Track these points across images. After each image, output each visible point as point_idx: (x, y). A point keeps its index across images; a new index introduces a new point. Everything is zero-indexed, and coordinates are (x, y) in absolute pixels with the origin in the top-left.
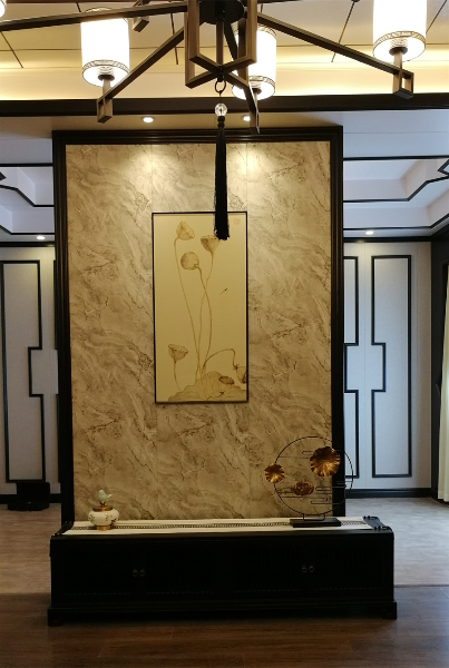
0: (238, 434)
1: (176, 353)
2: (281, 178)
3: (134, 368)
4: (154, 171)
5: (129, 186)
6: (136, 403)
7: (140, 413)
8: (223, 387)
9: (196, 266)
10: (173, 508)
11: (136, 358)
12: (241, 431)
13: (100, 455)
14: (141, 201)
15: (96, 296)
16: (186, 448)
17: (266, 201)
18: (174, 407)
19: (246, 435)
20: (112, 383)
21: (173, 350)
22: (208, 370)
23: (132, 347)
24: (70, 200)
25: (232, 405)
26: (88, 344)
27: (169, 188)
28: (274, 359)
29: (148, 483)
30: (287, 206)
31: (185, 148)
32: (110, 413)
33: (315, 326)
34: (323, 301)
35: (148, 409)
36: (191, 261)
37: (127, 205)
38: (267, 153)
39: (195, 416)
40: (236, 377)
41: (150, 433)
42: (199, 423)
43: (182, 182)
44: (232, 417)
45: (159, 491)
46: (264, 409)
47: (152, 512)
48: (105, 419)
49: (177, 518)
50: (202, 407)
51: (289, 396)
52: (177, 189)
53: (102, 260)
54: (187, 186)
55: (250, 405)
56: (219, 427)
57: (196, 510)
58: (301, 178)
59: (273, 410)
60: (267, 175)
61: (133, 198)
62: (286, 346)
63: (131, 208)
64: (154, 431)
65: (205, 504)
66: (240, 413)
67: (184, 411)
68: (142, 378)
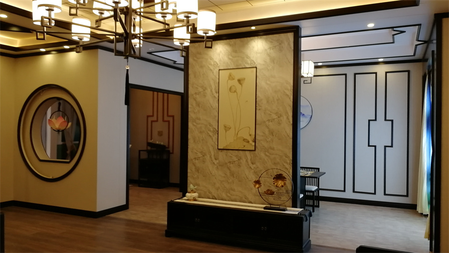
0: (251, 165)
1: (227, 128)
2: (272, 51)
3: (211, 134)
4: (221, 52)
5: (211, 59)
6: (211, 149)
7: (213, 154)
8: (245, 143)
9: (235, 91)
10: (224, 195)
11: (212, 130)
12: (252, 163)
13: (198, 170)
14: (216, 65)
15: (198, 105)
16: (229, 169)
17: (265, 61)
18: (225, 151)
19: (254, 166)
20: (202, 140)
21: (225, 127)
22: (239, 136)
23: (211, 125)
24: (190, 66)
25: (249, 152)
26: (195, 124)
27: (226, 59)
28: (267, 133)
29: (215, 184)
30: (274, 63)
31: (233, 41)
32: (201, 152)
33: (285, 117)
34: (289, 105)
35: (215, 152)
36: (233, 89)
37: (210, 66)
38: (266, 40)
39: (233, 156)
40: (250, 139)
41: (216, 162)
42: (235, 159)
43: (231, 56)
44: (249, 157)
45: (219, 188)
46: (262, 155)
47: (216, 196)
48: (200, 155)
49: (226, 200)
50: (236, 152)
51: (273, 149)
52: (229, 59)
53: (200, 90)
54: (233, 57)
55: (256, 152)
56: (243, 161)
57: (233, 197)
59: (266, 155)
61: (213, 63)
62: (272, 126)
63: (212, 68)
64: (217, 161)
65: (237, 196)
66: (252, 156)
67: (229, 153)
68: (214, 138)
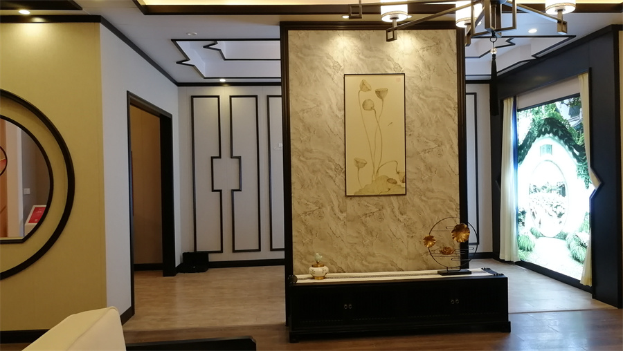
0: (399, 216)
1: (359, 164)
2: (425, 52)
3: (331, 173)
4: (345, 47)
5: (329, 57)
6: (333, 197)
7: (336, 203)
8: (390, 185)
9: (372, 108)
10: (358, 265)
11: (333, 167)
12: (402, 214)
13: (310, 231)
14: (337, 67)
15: (308, 128)
16: (365, 226)
17: (416, 67)
18: (357, 198)
19: (405, 216)
20: (317, 184)
21: (357, 162)
22: (380, 174)
23: (331, 160)
24: (290, 66)
25: (395, 197)
26: (302, 159)
27: (354, 58)
28: (422, 168)
29: (341, 249)
30: (429, 70)
31: (365, 33)
32: (316, 203)
33: (448, 146)
34: (453, 130)
35: (341, 200)
36: (369, 105)
37: (327, 69)
38: (417, 36)
39: (371, 204)
40: (398, 179)
41: (342, 216)
42: (374, 209)
43: (363, 55)
44: (396, 205)
45: (348, 254)
46: (416, 200)
47: (343, 268)
48: (314, 207)
49: (360, 272)
50: (376, 198)
51: (432, 191)
52: (360, 59)
53: (311, 105)
54: (366, 57)
55: (407, 197)
56: (387, 211)
57: (373, 266)
58: (438, 52)
59: (422, 200)
60: (417, 51)
61: (332, 64)
62: (430, 158)
63: (330, 71)
64: (345, 214)
65: (378, 262)
66: (401, 202)
67: (364, 201)
68: (337, 180)
